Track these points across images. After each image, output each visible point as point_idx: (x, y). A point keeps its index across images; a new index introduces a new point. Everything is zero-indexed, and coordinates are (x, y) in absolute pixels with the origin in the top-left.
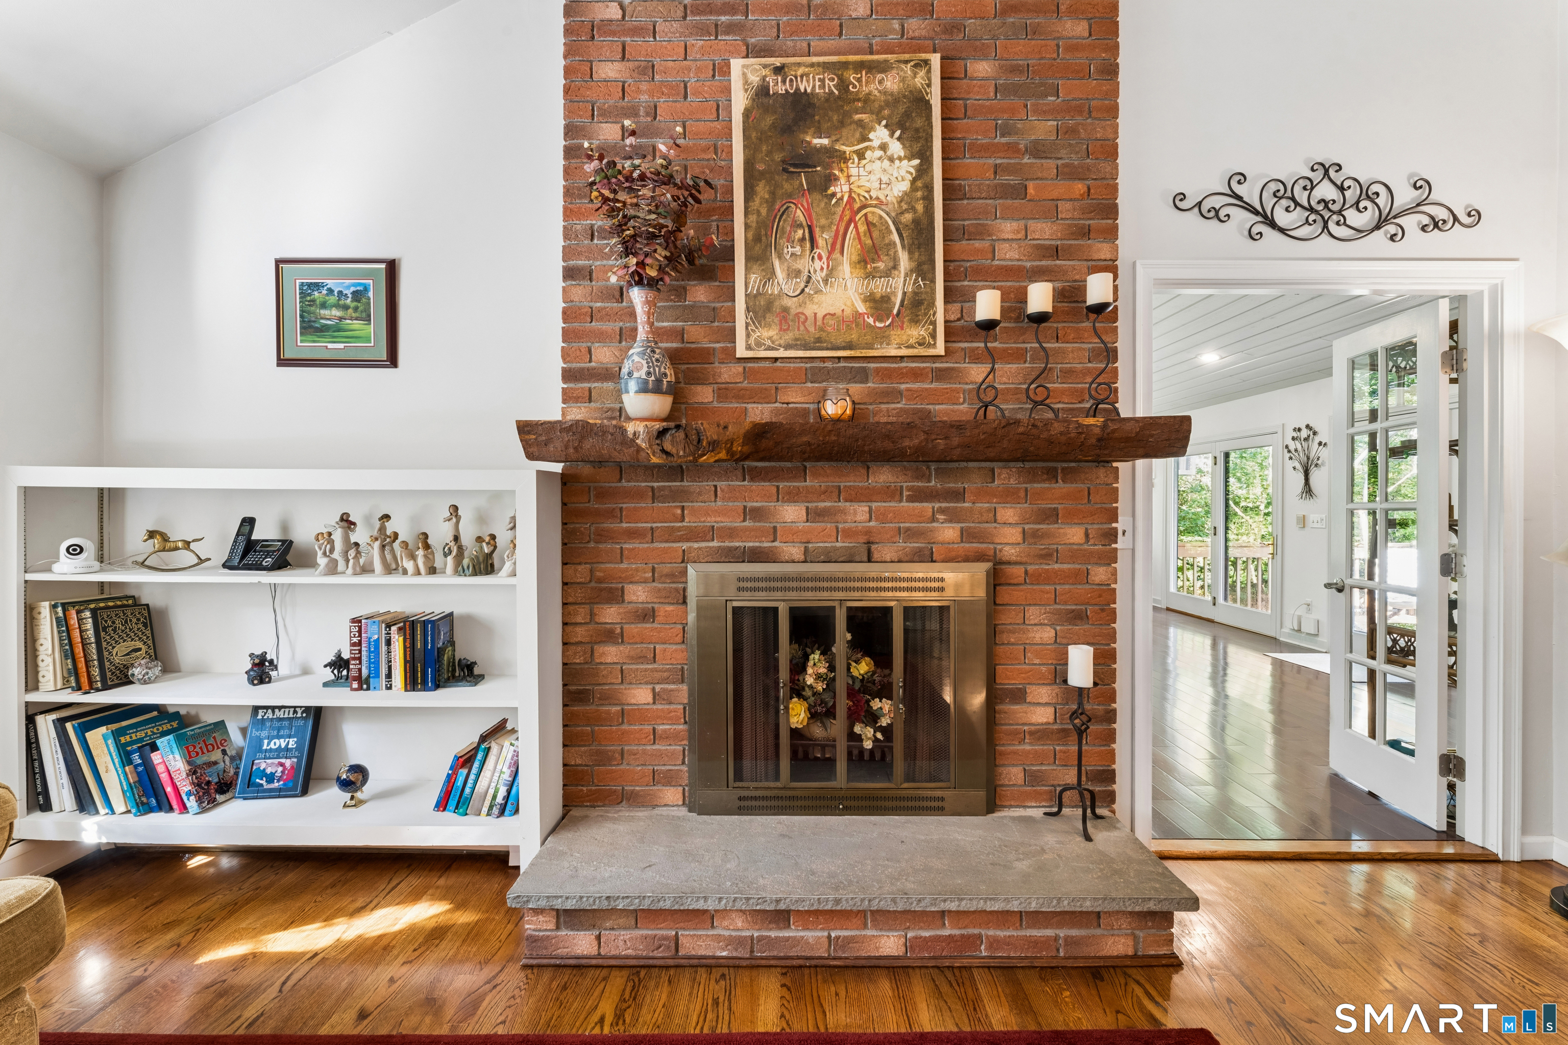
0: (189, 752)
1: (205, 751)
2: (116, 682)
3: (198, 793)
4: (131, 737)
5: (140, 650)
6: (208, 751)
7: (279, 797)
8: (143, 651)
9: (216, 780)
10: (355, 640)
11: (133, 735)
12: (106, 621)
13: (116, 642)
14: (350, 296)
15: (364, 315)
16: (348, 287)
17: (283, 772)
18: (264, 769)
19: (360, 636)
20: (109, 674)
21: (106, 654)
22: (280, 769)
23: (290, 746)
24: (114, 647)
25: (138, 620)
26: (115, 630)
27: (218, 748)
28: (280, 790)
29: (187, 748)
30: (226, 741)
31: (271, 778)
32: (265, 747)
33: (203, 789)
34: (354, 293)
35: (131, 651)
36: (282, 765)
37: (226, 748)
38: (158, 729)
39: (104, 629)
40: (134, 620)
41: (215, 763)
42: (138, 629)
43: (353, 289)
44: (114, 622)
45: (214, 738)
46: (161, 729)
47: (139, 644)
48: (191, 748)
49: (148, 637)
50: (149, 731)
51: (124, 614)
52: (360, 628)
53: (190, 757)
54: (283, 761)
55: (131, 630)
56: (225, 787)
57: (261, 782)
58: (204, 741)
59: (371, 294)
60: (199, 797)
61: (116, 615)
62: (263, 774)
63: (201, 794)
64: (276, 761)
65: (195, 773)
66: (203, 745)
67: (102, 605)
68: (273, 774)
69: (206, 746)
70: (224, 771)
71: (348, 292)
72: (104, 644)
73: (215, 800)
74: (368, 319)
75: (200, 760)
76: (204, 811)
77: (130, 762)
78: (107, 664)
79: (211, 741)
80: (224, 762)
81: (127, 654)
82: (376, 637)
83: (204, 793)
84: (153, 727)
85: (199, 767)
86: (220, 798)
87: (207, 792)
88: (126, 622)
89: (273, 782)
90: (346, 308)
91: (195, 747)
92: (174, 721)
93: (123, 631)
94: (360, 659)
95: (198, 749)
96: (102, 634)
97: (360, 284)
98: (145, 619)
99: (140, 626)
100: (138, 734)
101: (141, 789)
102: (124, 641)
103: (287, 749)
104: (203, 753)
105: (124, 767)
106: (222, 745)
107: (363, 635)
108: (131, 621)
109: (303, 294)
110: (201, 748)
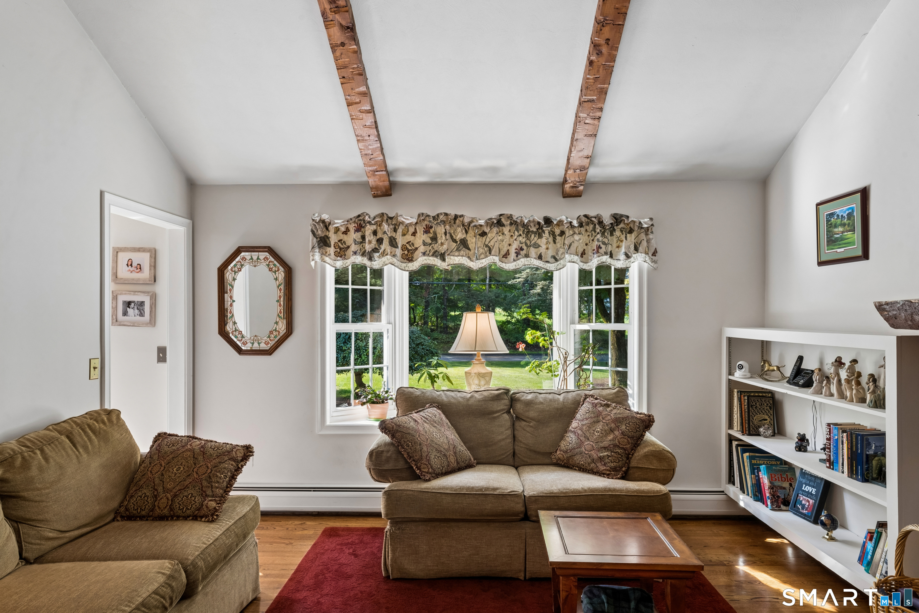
0: (772, 477)
1: (780, 479)
2: (754, 433)
3: (772, 499)
4: (757, 462)
5: (766, 420)
6: (782, 481)
7: (804, 518)
8: (768, 421)
9: (783, 497)
10: (828, 436)
11: (758, 461)
12: (753, 403)
13: (756, 413)
14: (846, 217)
15: (852, 228)
16: (845, 212)
17: (808, 506)
18: (802, 501)
19: (830, 435)
20: (751, 429)
21: (751, 418)
22: (807, 504)
23: (813, 493)
24: (755, 416)
25: (767, 404)
26: (756, 408)
27: (788, 481)
28: (804, 515)
29: (771, 475)
30: (793, 479)
31: (803, 507)
32: (803, 489)
33: (775, 499)
34: (848, 214)
35: (762, 420)
36: (809, 502)
37: (793, 483)
38: (770, 463)
39: (752, 406)
40: (765, 404)
41: (784, 488)
42: (767, 409)
43: (847, 212)
44: (756, 404)
45: (787, 475)
46: (771, 463)
47: (767, 417)
48: (773, 476)
49: (771, 414)
50: (765, 462)
51: (761, 400)
52: (830, 429)
53: (772, 480)
54: (809, 499)
55: (763, 409)
56: (786, 503)
57: (799, 507)
58: (781, 475)
59: (855, 214)
60: (772, 502)
61: (758, 400)
62: (801, 504)
63: (773, 500)
64: (807, 498)
65: (772, 488)
66: (780, 476)
67: (752, 394)
68: (804, 505)
69: (782, 478)
70: (789, 495)
71: (845, 215)
72: (751, 413)
73: (780, 507)
74: (853, 230)
75: (777, 483)
76: (773, 509)
77: (754, 474)
78: (751, 423)
79: (785, 476)
80: (790, 490)
81: (760, 421)
82: (836, 437)
83: (775, 501)
84: (768, 461)
85: (775, 486)
86: (783, 507)
87: (777, 501)
88: (762, 404)
89: (804, 510)
90: (844, 225)
91: (775, 476)
92: (778, 461)
93: (760, 409)
94: (830, 449)
95: (776, 477)
96: (751, 408)
97: (850, 208)
98: (771, 405)
99: (768, 408)
100: (760, 461)
101: (757, 488)
102: (760, 414)
103: (811, 494)
104: (779, 480)
105: (751, 474)
106: (790, 480)
107: (831, 435)
108: (764, 404)
109: (828, 221)
110: (778, 477)
